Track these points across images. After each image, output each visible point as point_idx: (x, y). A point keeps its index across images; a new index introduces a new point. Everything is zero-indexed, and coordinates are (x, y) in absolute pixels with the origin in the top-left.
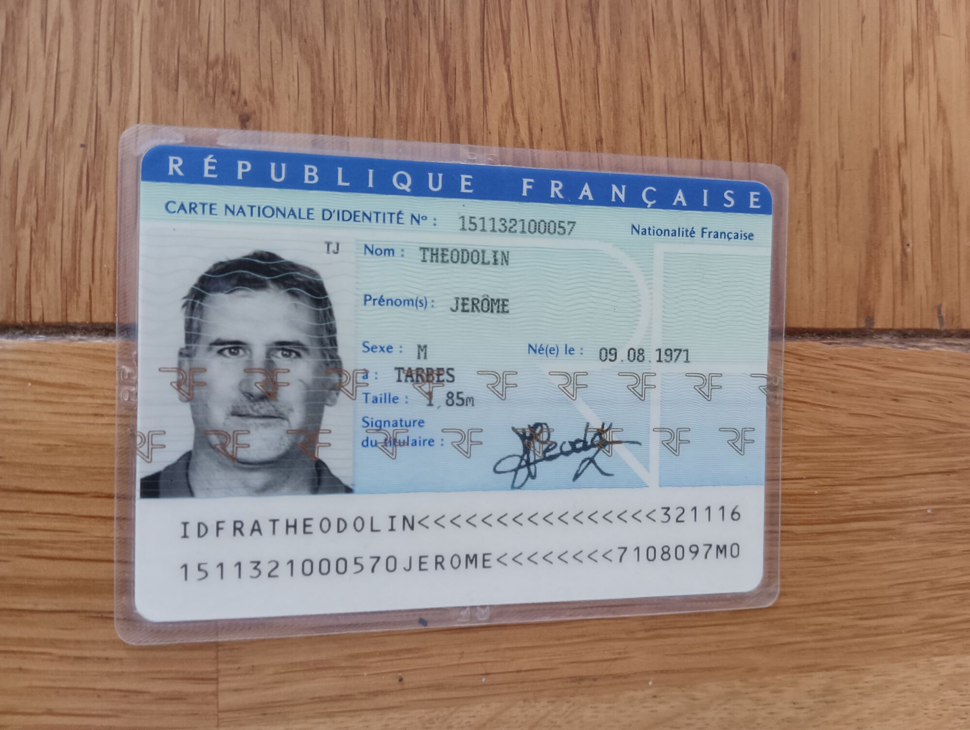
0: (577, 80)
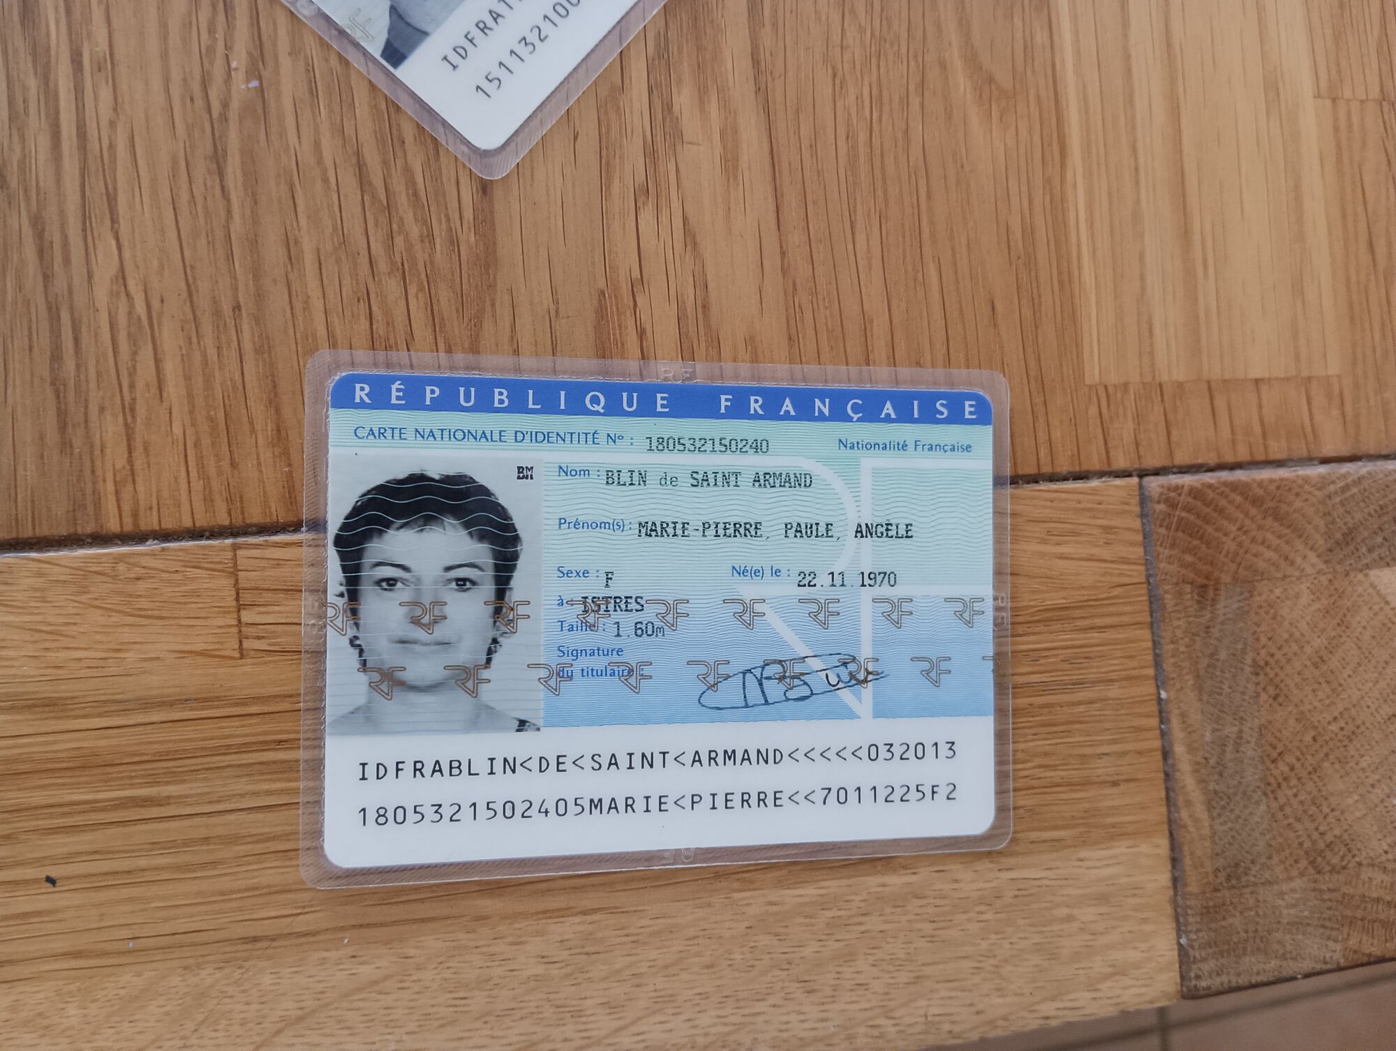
0: (204, 241)
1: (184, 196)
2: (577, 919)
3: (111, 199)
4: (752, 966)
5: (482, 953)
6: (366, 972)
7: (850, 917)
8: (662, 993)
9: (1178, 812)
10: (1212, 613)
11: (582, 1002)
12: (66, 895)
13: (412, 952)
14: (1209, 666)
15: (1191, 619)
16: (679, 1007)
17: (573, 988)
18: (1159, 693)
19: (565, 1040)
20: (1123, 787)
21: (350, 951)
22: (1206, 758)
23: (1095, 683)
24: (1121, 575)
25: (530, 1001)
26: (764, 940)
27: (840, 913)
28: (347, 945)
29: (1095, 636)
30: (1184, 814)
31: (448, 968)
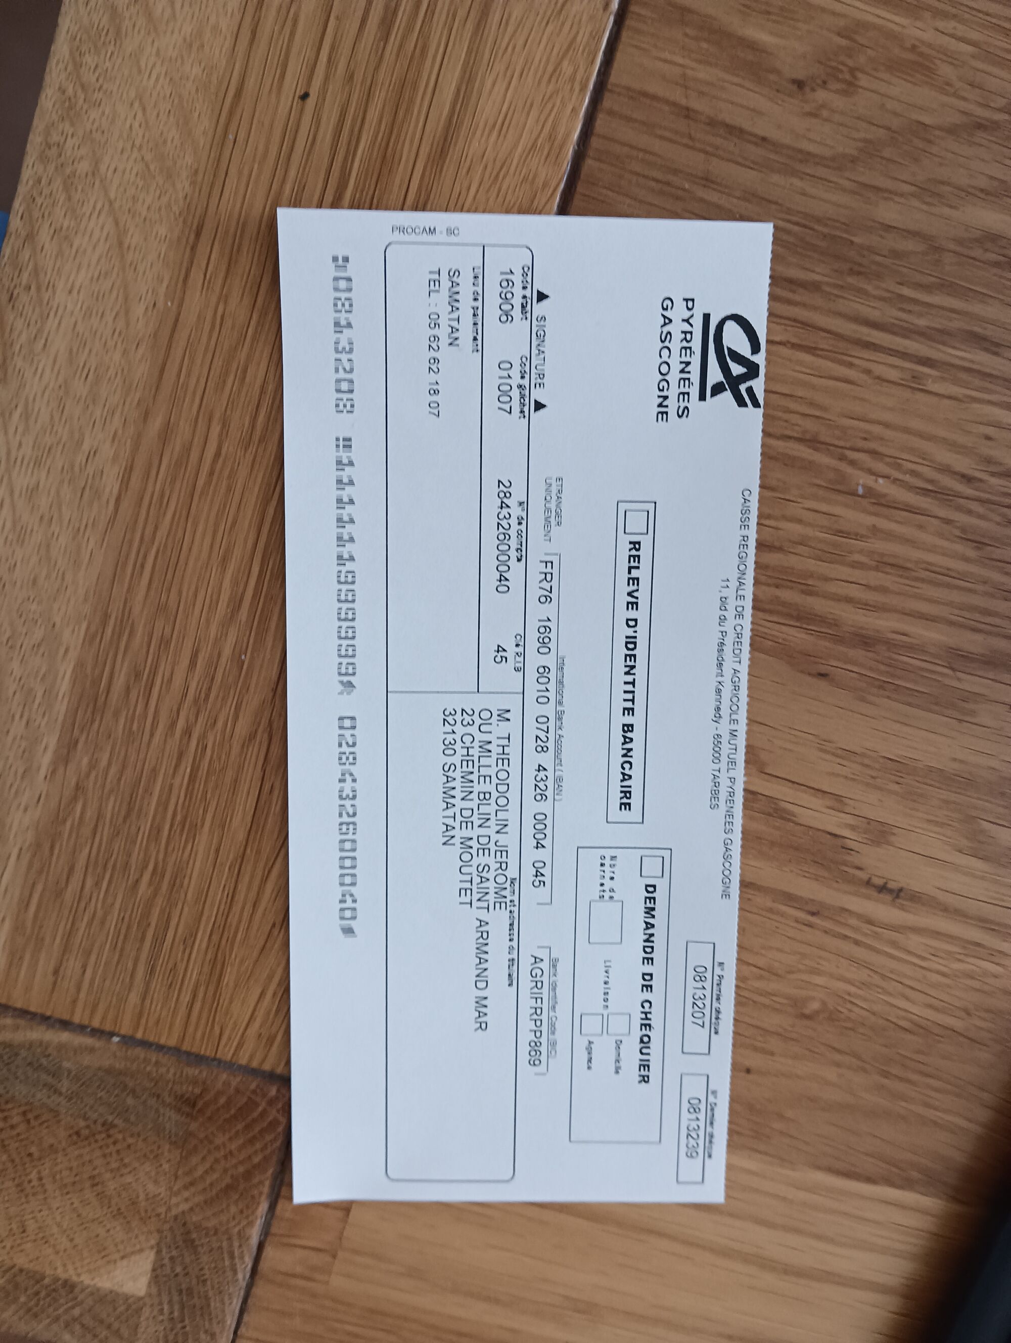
1: (793, 406)
2: (115, 491)
3: (811, 350)
4: (21, 616)
5: (117, 406)
6: (139, 310)
7: (30, 710)
8: (27, 536)
9: (12, 1016)
10: (170, 1104)
11: (47, 468)
12: (289, 103)
13: (141, 351)
14: (126, 1086)
15: (170, 1086)
16: (11, 545)
17: (60, 468)
18: (118, 1035)
19: (20, 444)
20: (51, 978)
21: (160, 305)
22: (49, 1055)
23: (147, 985)
24: (229, 1038)
25: (64, 427)
26: (38, 634)
27: (37, 702)
28: (166, 304)
29: (186, 998)
30: (9, 1021)
31: (117, 374)
